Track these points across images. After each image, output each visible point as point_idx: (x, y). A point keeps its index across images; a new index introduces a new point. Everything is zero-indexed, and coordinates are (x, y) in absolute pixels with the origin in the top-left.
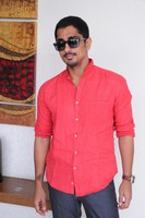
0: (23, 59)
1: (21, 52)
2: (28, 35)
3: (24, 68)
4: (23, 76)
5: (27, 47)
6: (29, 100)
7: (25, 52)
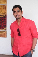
0: (2, 16)
1: (2, 14)
2: (4, 9)
3: (3, 19)
4: (3, 22)
5: (4, 13)
6: (4, 29)
7: (3, 14)
